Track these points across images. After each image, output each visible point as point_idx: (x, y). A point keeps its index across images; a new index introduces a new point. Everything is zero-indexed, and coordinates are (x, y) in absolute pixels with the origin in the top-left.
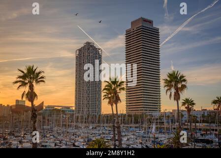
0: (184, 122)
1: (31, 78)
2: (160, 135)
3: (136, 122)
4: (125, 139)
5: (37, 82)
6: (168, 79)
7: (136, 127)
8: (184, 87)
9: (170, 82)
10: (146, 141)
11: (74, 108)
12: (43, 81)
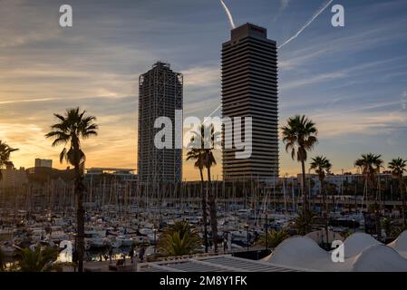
0: (315, 193)
1: (74, 128)
2: (276, 216)
3: (239, 194)
4: (221, 222)
5: (86, 134)
6: (290, 128)
7: (239, 203)
8: (313, 140)
9: (292, 132)
10: (255, 224)
11: (136, 173)
12: (94, 133)
